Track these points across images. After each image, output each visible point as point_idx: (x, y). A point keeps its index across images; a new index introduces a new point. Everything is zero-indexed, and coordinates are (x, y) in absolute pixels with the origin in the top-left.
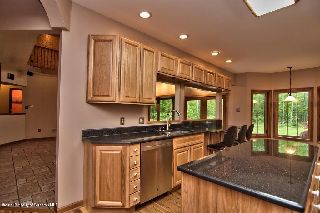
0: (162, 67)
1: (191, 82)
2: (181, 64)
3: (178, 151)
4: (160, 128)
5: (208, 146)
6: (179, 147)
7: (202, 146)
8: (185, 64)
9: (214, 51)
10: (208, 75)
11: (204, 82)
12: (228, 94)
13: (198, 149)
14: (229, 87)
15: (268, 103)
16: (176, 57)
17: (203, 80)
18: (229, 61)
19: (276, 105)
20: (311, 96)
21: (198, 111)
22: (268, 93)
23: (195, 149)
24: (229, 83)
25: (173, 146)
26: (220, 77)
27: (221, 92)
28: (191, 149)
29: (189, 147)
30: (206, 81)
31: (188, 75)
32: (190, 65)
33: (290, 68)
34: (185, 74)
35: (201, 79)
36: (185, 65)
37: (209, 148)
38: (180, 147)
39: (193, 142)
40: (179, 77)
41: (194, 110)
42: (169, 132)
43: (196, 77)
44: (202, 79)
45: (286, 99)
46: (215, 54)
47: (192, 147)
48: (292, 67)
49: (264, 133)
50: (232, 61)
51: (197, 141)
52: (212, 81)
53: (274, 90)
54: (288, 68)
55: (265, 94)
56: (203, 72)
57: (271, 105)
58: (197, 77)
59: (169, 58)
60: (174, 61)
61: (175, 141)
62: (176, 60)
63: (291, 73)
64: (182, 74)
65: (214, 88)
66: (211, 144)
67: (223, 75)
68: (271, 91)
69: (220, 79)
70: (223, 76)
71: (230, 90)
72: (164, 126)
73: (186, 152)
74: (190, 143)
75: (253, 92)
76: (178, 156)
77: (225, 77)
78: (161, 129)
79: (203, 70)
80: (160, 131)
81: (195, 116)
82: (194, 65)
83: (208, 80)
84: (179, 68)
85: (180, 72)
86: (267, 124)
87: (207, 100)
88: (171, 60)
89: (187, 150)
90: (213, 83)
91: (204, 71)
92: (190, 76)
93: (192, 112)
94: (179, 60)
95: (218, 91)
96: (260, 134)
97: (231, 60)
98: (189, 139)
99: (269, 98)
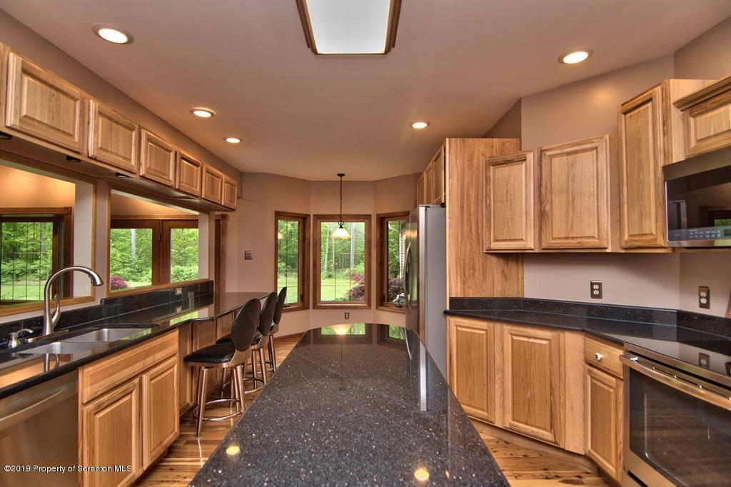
0: (24, 113)
1: (134, 178)
2: (101, 119)
3: (99, 406)
4: (14, 335)
5: (187, 359)
6: (99, 393)
7: (173, 366)
8: (117, 122)
9: (202, 106)
10: (185, 167)
11: (173, 183)
12: (224, 217)
13: (163, 375)
14: (231, 202)
15: (304, 240)
16: (84, 94)
17: (171, 178)
18: (233, 141)
19: (317, 244)
20: (368, 229)
21: (134, 253)
22: (303, 219)
23: (153, 382)
24: (232, 191)
25: (77, 394)
26: (213, 175)
27: (212, 212)
28: (141, 383)
29: (136, 381)
30: (180, 182)
31: (124, 158)
32: (133, 130)
33: (341, 175)
34: (117, 155)
35: (165, 174)
36: (114, 124)
37: (191, 364)
38: (105, 390)
39: (149, 361)
40: (95, 159)
41: (122, 251)
42: (56, 340)
43: (150, 168)
44: (168, 176)
45: (334, 233)
46: (202, 113)
47: (145, 378)
48: (343, 175)
49: (296, 301)
50: (241, 141)
51: (160, 356)
52: (195, 185)
53: (315, 216)
54: (339, 175)
55: (299, 222)
56: (170, 156)
57: (309, 243)
58: (153, 167)
59: (58, 90)
60: (78, 103)
61: (85, 377)
62: (83, 103)
63: (341, 186)
64: (106, 151)
65: (197, 201)
66: (194, 351)
67: (220, 171)
68: (309, 215)
69: (213, 181)
70: (220, 173)
71: (234, 210)
72: (29, 323)
73: (127, 398)
74: (137, 367)
75: (279, 215)
76: (97, 423)
77: (224, 177)
78: (19, 338)
79: (170, 151)
80: (14, 344)
81: (125, 267)
82: (144, 133)
83: (185, 181)
84: (96, 131)
85: (100, 146)
86: (303, 281)
87: (172, 230)
88: (63, 98)
89: (129, 391)
90: (196, 188)
91: (172, 154)
92: (133, 162)
93: (119, 255)
94: (93, 105)
95: (206, 208)
96: (290, 304)
97: (240, 139)
98: (137, 356)
99: (306, 231)
